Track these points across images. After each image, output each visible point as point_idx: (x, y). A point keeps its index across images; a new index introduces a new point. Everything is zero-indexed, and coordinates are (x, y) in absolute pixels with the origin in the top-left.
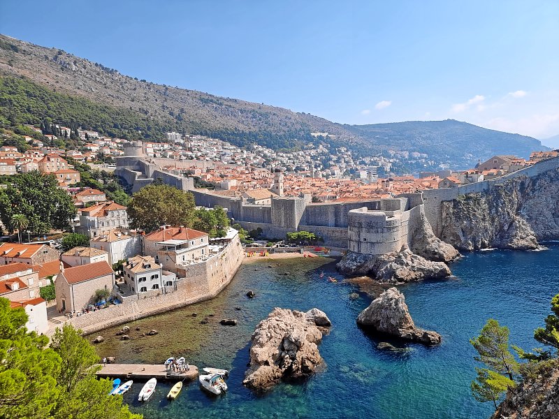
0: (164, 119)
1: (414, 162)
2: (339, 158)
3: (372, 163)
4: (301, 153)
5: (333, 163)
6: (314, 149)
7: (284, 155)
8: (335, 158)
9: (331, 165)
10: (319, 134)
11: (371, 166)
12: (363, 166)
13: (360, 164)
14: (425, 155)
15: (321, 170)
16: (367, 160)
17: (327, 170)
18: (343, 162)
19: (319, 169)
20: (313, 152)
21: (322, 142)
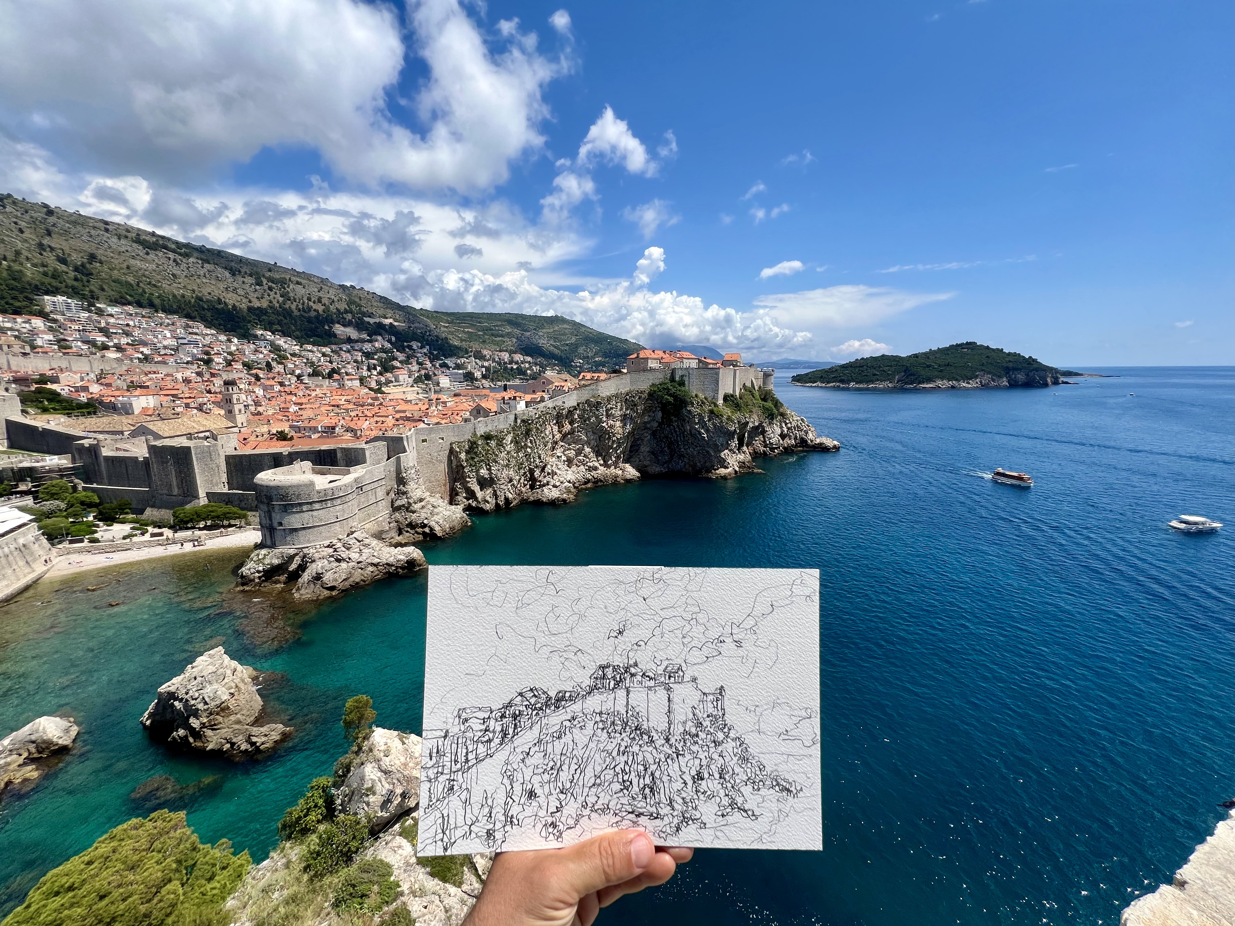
0: (41, 269)
1: (515, 367)
2: (408, 357)
3: (458, 367)
4: (345, 347)
5: (398, 365)
6: (370, 341)
7: (315, 349)
8: (401, 356)
9: (394, 368)
10: (377, 320)
11: (456, 371)
12: (444, 369)
13: (441, 366)
14: (529, 359)
15: (380, 374)
16: (450, 362)
17: (389, 375)
18: (415, 363)
19: (375, 373)
20: (367, 347)
21: (383, 332)
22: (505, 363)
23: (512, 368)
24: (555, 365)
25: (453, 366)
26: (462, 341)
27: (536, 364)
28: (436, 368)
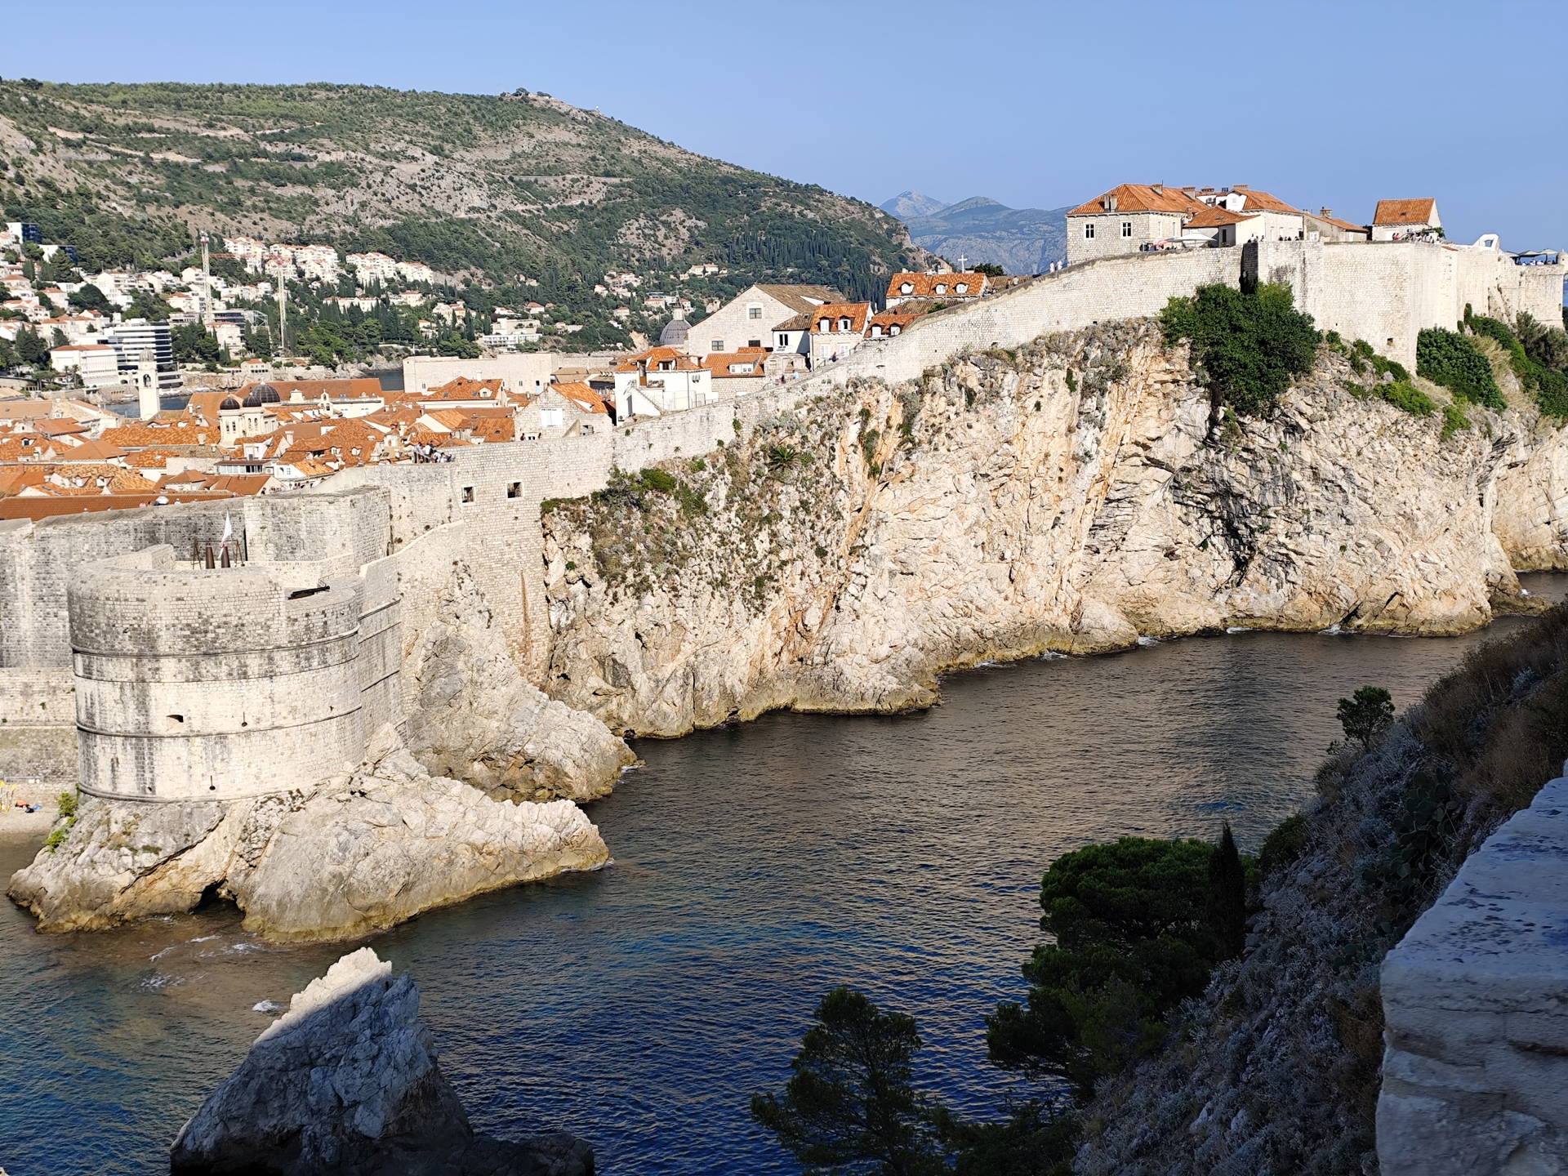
1: (366, 304)
11: (138, 324)
12: (92, 319)
14: (420, 273)
22: (327, 291)
23: (355, 310)
24: (533, 297)
25: (124, 301)
26: (142, 201)
27: (450, 296)
28: (55, 313)
